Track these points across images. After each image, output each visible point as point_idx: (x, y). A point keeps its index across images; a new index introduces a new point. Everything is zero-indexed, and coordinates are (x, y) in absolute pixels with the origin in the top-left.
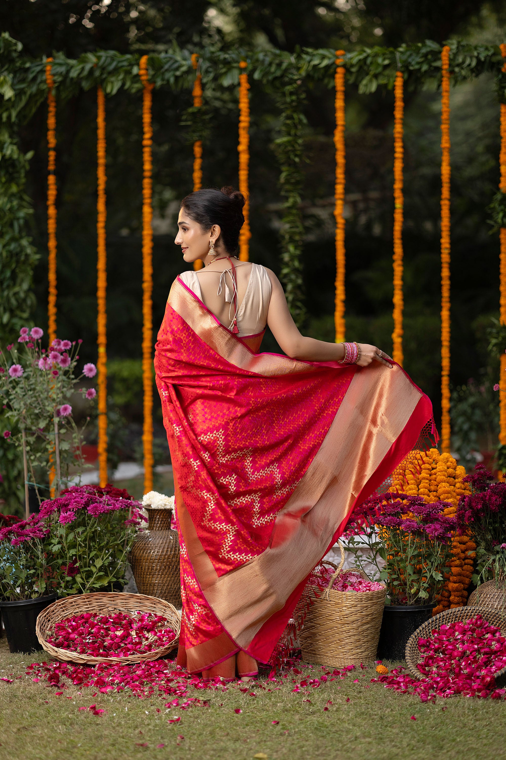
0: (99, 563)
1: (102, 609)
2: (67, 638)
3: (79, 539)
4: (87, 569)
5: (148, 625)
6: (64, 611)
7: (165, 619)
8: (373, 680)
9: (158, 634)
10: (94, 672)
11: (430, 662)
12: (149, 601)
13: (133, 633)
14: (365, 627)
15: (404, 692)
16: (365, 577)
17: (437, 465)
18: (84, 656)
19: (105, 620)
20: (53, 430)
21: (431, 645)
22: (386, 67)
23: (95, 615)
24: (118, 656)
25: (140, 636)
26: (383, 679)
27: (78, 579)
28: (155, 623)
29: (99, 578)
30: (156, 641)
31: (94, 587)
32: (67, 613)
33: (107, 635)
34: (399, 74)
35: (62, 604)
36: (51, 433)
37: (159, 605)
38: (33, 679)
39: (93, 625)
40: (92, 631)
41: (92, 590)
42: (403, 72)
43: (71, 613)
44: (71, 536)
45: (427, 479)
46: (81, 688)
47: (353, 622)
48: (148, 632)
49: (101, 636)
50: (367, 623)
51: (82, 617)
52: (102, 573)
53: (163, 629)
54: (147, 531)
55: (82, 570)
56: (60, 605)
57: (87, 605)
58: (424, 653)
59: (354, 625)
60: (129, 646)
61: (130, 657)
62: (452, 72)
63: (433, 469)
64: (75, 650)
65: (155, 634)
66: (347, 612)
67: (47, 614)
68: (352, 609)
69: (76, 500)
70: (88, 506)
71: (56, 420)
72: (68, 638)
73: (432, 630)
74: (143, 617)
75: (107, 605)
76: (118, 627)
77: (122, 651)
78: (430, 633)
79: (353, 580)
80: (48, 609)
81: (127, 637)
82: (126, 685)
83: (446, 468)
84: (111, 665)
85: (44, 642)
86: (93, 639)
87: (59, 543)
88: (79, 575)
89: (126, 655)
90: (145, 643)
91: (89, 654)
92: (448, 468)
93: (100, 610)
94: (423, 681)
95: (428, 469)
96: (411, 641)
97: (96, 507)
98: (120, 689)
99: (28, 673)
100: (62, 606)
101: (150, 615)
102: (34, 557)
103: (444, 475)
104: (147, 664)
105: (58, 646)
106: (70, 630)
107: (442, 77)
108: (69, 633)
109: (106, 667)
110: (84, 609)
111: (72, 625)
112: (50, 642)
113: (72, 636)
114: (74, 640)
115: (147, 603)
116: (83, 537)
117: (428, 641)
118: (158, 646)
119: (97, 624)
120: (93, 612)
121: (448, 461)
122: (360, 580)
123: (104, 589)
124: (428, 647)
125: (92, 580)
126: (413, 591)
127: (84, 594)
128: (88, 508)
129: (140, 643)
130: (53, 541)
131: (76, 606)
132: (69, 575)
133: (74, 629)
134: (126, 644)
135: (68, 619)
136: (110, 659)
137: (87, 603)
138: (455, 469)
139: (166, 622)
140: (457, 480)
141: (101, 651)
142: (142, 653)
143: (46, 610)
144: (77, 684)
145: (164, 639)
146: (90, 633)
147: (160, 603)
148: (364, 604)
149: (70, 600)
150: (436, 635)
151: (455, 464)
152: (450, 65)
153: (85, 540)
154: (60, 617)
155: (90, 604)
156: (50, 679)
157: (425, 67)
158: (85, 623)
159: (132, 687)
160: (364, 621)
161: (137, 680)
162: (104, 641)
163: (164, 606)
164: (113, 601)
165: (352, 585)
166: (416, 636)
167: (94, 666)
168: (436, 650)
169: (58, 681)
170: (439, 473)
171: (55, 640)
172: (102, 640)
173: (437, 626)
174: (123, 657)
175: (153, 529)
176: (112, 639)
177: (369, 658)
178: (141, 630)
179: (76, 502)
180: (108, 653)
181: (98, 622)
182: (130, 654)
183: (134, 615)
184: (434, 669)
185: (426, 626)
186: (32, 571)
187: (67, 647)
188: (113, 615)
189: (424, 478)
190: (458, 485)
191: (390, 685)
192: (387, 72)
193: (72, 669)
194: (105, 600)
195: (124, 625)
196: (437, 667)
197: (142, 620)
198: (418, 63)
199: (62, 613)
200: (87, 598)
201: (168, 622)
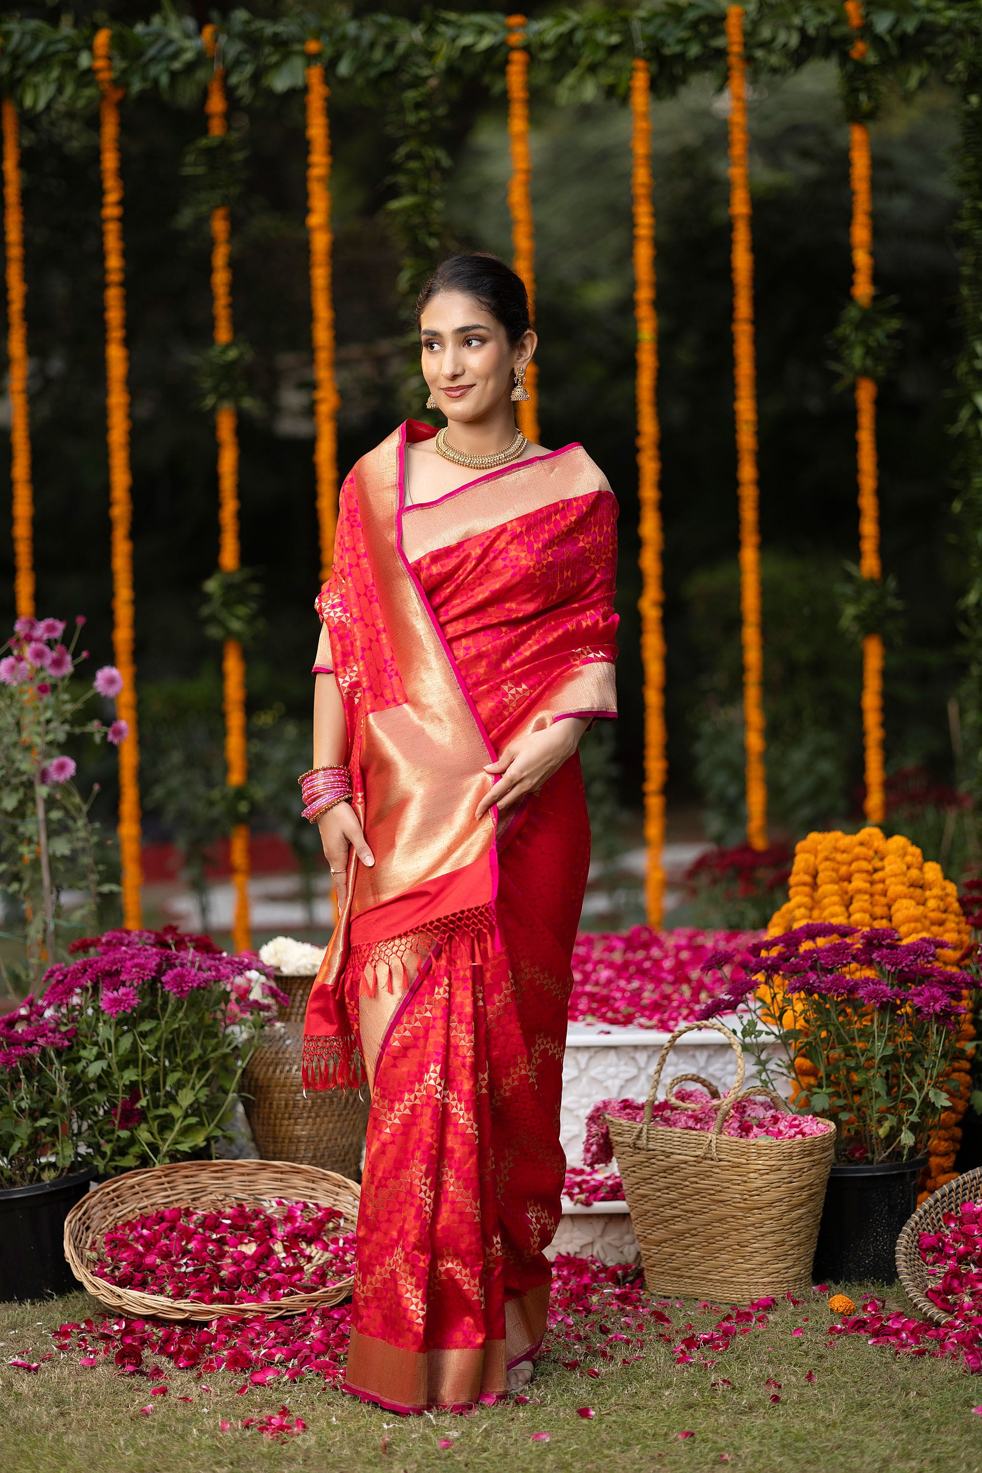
0: (186, 1098)
1: (198, 1198)
2: (138, 1264)
3: (145, 1048)
4: (162, 1111)
5: (307, 1228)
6: (116, 1205)
7: (339, 1215)
8: (833, 1329)
9: (332, 1247)
10: (213, 1338)
11: (956, 1284)
12: (300, 1176)
13: (278, 1247)
14: (795, 1214)
15: (921, 1353)
16: (782, 1106)
17: (886, 862)
18: (182, 1304)
19: (212, 1222)
20: (34, 813)
21: (947, 1248)
22: (613, 49)
23: (188, 1213)
24: (258, 1299)
25: (295, 1254)
26: (859, 1325)
27: (144, 1135)
28: (320, 1224)
29: (186, 1131)
30: (330, 1263)
31: (177, 1151)
32: (124, 1209)
33: (222, 1255)
34: (640, 64)
35: (114, 1191)
36: (28, 819)
37: (326, 1185)
38: (79, 1359)
39: (189, 1235)
40: (190, 1246)
41: (175, 1157)
42: (648, 60)
43: (132, 1210)
44: (126, 1043)
45: (866, 893)
46: (200, 1376)
47: (771, 1204)
48: (309, 1243)
49: (214, 1258)
50: (801, 1205)
51: (160, 1218)
52: (193, 1120)
53: (341, 1235)
54: (278, 1025)
55: (150, 1115)
56: (108, 1193)
57: (165, 1190)
58: (933, 1264)
59: (774, 1211)
60: (277, 1276)
61: (284, 1301)
62: (749, 59)
63: (876, 870)
64: (162, 1291)
65: (325, 1248)
66: (759, 1183)
67: (84, 1214)
68: (771, 1177)
69: (136, 961)
70: (164, 974)
71: (42, 791)
72: (141, 1264)
73: (944, 1215)
74: (291, 1210)
75: (210, 1189)
76: (242, 1237)
77: (264, 1288)
78: (939, 1220)
79: (760, 1113)
80: (84, 1202)
81: (267, 1257)
82: (301, 1365)
83: (905, 868)
84: (245, 1321)
85: (90, 1277)
86: (195, 1265)
87: (100, 1056)
88: (144, 1126)
89: (275, 1297)
90: (309, 1268)
91: (194, 1298)
92: (909, 868)
93: (194, 1200)
94: (950, 1325)
95: (867, 872)
96: (904, 1241)
97: (181, 976)
98: (295, 1375)
99: (62, 1348)
100: (112, 1195)
101: (306, 1206)
102: (46, 1089)
103: (903, 884)
104: (325, 1314)
105: (122, 1283)
106: (141, 1248)
107: (729, 69)
108: (142, 1256)
109: (235, 1325)
110: (159, 1199)
111: (141, 1236)
112: (103, 1276)
113: (149, 1260)
114: (153, 1269)
115: (297, 1181)
116: (152, 1041)
117: (940, 1240)
118: (339, 1273)
119: (195, 1232)
120: (183, 1205)
121: (905, 855)
122: (772, 1112)
123: (200, 1154)
124: (941, 1250)
125: (171, 1136)
126: (882, 1132)
127: (158, 1166)
128: (164, 979)
129: (300, 1269)
130: (84, 1053)
131: (141, 1195)
132: (122, 1126)
133: (150, 1244)
134: (268, 1273)
135: (129, 1223)
136: (242, 1306)
137: (166, 1185)
138: (921, 869)
139: (342, 1222)
140: (928, 893)
141: (216, 1290)
142: (309, 1290)
143: (81, 1206)
144: (186, 1368)
145: (348, 1258)
146: (185, 1252)
147: (325, 1178)
148: (798, 1163)
149: (130, 1182)
150: (953, 1225)
151: (920, 859)
152: (746, 45)
153: (157, 1048)
154: (110, 1219)
155: (172, 1189)
156: (121, 1358)
157: (694, 50)
158: (172, 1229)
159: (318, 1367)
160: (795, 1201)
161: (324, 1354)
162: (220, 1268)
163: (335, 1185)
164: (223, 1178)
165: (760, 1126)
166: (912, 1230)
167: (208, 1324)
168: (961, 1258)
169: (139, 1362)
170: (893, 879)
171: (112, 1271)
172: (216, 1266)
173: (953, 1205)
174: (268, 1302)
175: (289, 1020)
176: (236, 1263)
177: (801, 1279)
178: (293, 1240)
179: (136, 965)
180: (232, 1294)
181: (197, 1227)
182: (284, 1295)
183: (271, 1207)
184: (967, 1299)
185: (931, 1207)
186: (43, 1122)
187: (142, 1286)
188: (228, 1211)
189: (859, 891)
190: (932, 903)
191: (882, 1339)
192: (617, 60)
193: (161, 1334)
194: (205, 1177)
195: (255, 1230)
196: (972, 1295)
197: (290, 1217)
198: (681, 41)
199: (113, 1211)
200: (165, 1176)
201: (346, 1219)
